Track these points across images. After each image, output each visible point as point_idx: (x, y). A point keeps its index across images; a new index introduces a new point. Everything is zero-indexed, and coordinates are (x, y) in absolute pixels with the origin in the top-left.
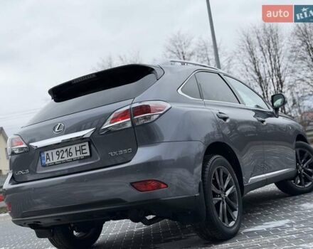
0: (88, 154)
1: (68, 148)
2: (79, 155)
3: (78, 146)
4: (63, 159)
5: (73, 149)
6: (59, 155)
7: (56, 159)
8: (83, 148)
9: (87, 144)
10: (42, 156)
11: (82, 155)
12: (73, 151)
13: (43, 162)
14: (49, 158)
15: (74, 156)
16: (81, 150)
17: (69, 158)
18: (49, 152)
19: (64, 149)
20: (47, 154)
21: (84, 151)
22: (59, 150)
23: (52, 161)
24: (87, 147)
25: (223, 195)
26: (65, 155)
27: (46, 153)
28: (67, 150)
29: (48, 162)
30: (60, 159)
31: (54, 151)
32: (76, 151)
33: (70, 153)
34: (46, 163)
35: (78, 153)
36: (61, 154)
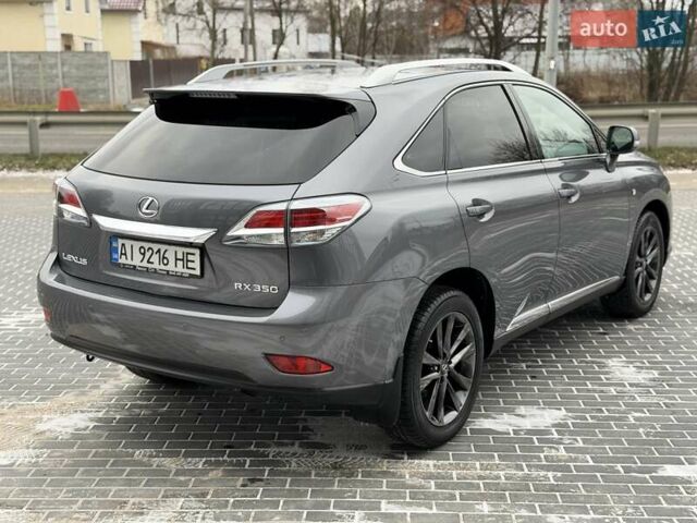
0: (198, 272)
1: (163, 248)
2: (180, 268)
3: (180, 251)
4: (149, 266)
5: (171, 252)
6: (144, 254)
7: (137, 261)
8: (190, 258)
9: (197, 252)
10: (114, 245)
11: (186, 270)
12: (170, 255)
13: (115, 256)
14: (125, 254)
15: (170, 266)
16: (186, 260)
17: (162, 267)
18: (128, 243)
19: (156, 247)
20: (123, 245)
21: (190, 265)
22: (147, 245)
23: (129, 262)
24: (197, 258)
25: (444, 367)
26: (155, 258)
27: (120, 241)
28: (159, 251)
29: (122, 260)
30: (145, 264)
31: (137, 245)
32: (176, 259)
33: (164, 258)
34: (120, 261)
35: (180, 263)
36: (148, 254)
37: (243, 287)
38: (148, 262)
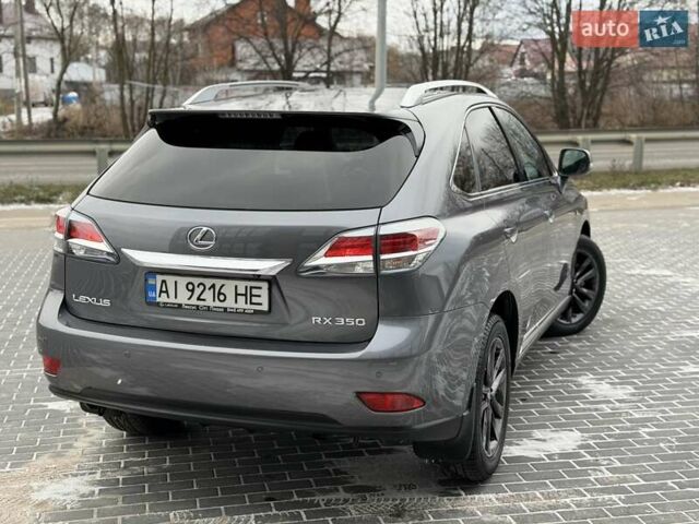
0: (265, 307)
1: (219, 283)
2: (241, 304)
3: (242, 286)
4: (200, 303)
5: (229, 287)
6: (193, 291)
7: (183, 297)
8: (255, 292)
9: (265, 285)
10: (151, 282)
11: (249, 306)
12: (229, 291)
14: (167, 292)
15: (230, 303)
17: (218, 304)
18: (170, 280)
19: (208, 282)
20: (164, 282)
21: (255, 300)
22: (196, 281)
23: (172, 300)
24: (264, 293)
25: (489, 395)
26: (208, 295)
27: (160, 278)
28: (213, 286)
29: (163, 299)
30: (194, 301)
31: (182, 281)
32: (237, 295)
33: (220, 293)
34: (158, 300)
35: (241, 299)
36: (198, 291)
37: (323, 321)
38: (199, 299)
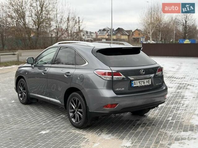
0: (150, 84)
1: (144, 80)
3: (147, 80)
5: (145, 81)
7: (138, 85)
10: (132, 82)
11: (148, 84)
15: (146, 84)
17: (144, 84)
18: (136, 81)
19: (142, 80)
20: (135, 82)
21: (149, 82)
22: (140, 81)
23: (136, 85)
26: (142, 83)
27: (134, 81)
29: (135, 86)
30: (140, 85)
32: (147, 82)
34: (134, 86)
36: (141, 83)
38: (141, 84)
